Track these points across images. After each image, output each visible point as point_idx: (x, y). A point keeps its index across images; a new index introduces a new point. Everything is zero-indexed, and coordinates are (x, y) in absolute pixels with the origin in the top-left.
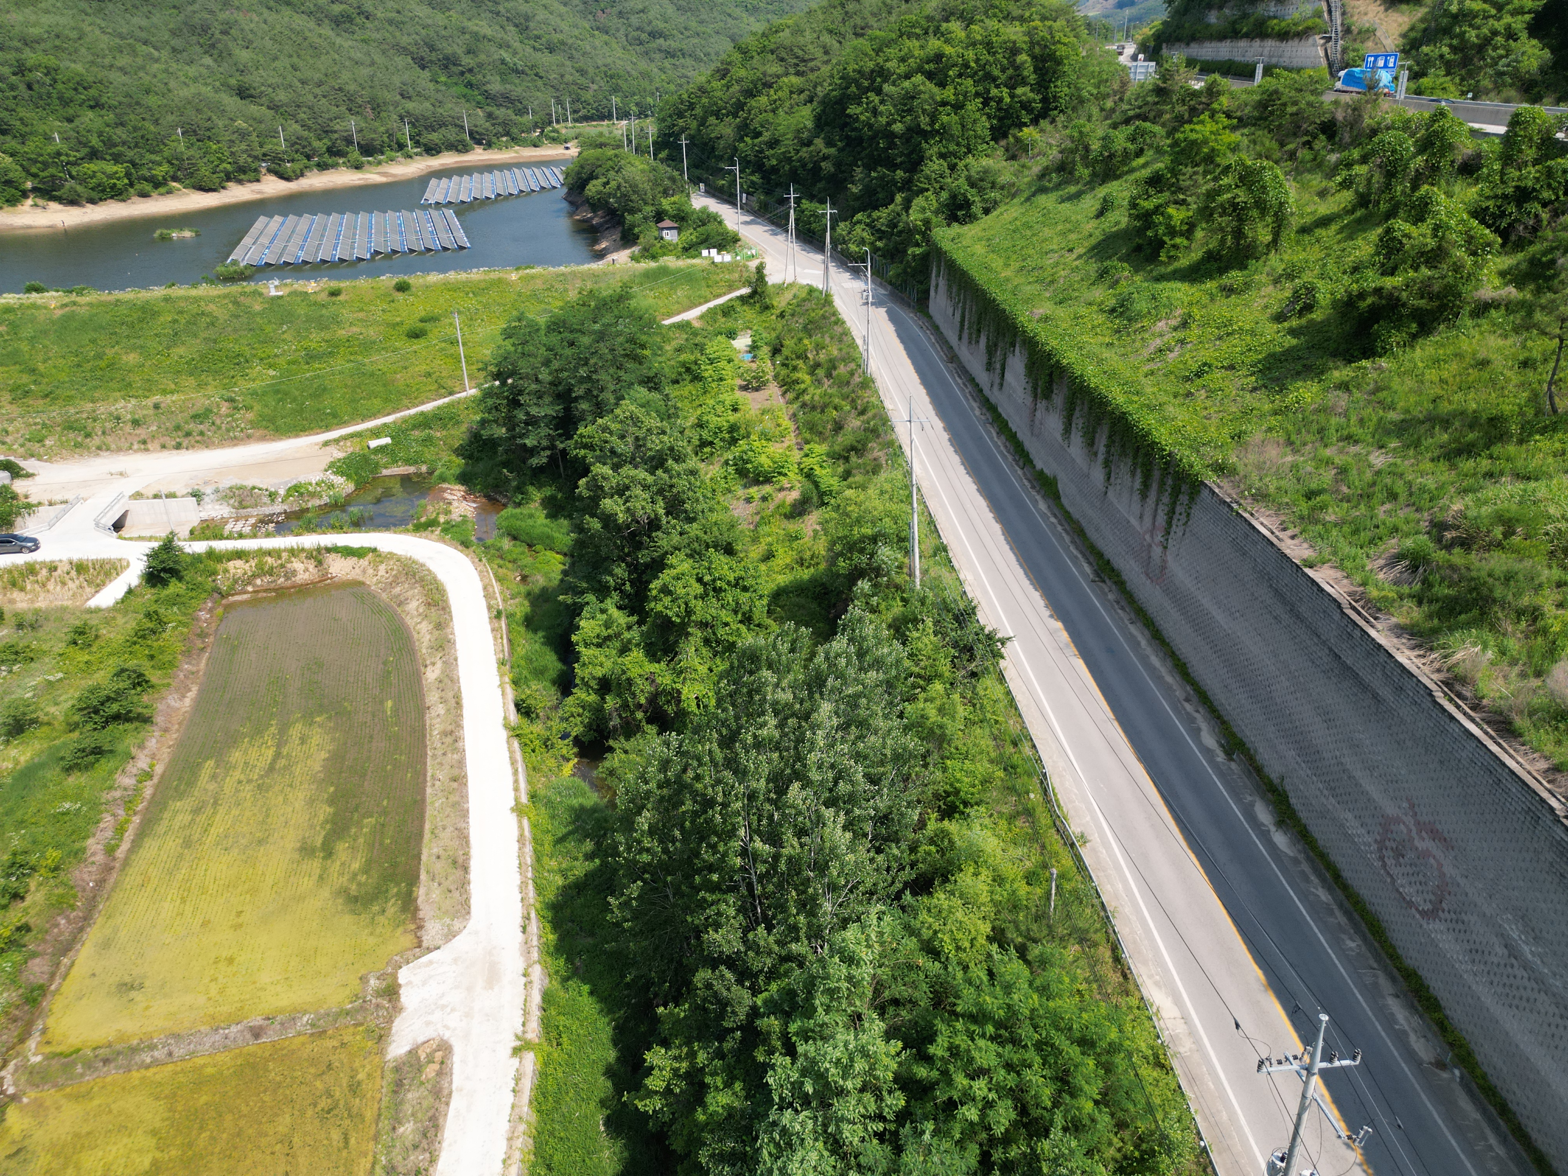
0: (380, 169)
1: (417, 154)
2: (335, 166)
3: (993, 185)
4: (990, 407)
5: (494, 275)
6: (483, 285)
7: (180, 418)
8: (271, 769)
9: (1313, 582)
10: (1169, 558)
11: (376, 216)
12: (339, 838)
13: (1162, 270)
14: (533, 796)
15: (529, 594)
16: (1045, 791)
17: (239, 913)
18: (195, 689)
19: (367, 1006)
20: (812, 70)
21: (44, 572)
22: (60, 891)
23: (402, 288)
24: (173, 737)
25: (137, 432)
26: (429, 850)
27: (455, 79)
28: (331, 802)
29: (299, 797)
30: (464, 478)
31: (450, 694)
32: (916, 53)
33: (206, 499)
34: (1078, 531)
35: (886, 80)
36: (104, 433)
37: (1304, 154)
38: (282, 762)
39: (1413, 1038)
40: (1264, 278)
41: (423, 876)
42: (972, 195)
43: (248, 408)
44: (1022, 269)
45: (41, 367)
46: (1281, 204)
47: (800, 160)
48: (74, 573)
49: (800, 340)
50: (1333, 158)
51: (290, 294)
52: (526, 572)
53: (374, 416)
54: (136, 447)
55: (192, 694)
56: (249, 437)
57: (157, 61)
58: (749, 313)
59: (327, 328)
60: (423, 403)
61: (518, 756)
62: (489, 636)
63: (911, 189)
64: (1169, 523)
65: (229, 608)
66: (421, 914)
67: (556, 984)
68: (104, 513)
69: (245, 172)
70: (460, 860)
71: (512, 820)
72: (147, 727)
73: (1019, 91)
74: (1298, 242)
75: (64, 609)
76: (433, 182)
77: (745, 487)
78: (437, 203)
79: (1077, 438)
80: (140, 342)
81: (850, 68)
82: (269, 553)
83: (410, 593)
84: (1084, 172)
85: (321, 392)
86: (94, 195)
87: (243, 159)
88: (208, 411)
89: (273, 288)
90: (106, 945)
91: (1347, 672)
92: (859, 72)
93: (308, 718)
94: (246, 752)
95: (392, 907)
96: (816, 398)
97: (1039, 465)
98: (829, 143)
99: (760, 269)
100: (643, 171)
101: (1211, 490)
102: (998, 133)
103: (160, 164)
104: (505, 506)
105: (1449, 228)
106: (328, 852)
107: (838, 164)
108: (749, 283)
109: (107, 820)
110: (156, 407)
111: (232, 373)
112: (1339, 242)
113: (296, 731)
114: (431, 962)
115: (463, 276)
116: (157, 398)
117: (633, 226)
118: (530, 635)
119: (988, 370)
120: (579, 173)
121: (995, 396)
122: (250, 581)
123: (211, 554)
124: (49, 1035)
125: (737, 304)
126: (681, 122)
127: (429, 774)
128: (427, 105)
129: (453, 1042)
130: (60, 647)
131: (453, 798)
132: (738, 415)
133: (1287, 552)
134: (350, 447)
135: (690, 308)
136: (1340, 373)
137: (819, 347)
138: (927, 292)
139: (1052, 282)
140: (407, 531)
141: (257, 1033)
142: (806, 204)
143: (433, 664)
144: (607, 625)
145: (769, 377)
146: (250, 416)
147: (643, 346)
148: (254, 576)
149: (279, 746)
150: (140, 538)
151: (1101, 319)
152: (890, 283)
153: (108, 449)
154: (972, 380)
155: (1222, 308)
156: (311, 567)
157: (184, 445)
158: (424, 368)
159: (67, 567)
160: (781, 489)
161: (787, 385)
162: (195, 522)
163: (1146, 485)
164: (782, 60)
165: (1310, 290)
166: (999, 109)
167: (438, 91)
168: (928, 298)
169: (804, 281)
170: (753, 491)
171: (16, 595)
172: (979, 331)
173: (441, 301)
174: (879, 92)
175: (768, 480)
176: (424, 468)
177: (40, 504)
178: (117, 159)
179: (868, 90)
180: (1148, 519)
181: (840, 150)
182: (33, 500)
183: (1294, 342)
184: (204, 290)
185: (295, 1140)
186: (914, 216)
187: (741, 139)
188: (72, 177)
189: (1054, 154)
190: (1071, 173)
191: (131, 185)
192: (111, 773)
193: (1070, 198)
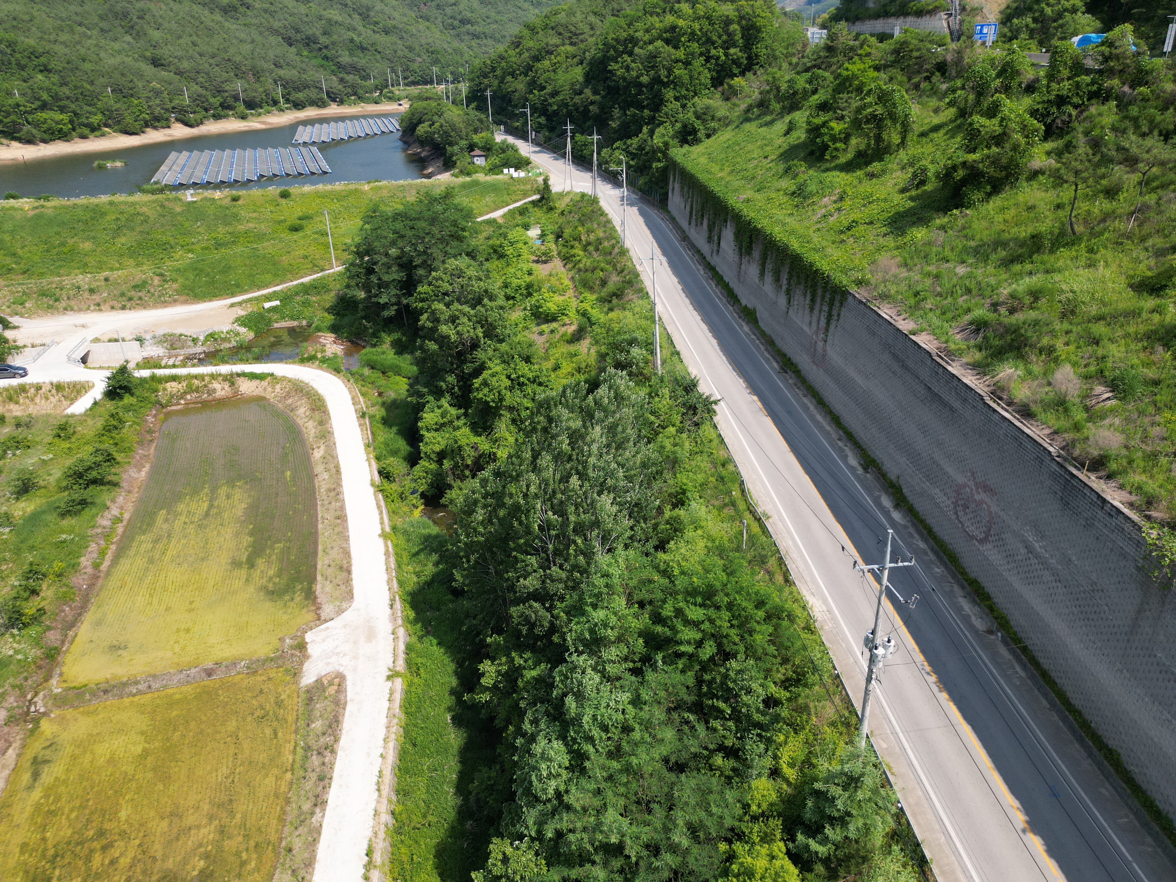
0: (260, 119)
1: (287, 109)
2: (226, 117)
3: (713, 118)
4: (711, 268)
5: (352, 187)
6: (344, 194)
7: (124, 288)
8: (207, 514)
9: (915, 343)
10: (828, 348)
11: (259, 152)
12: (258, 556)
13: (828, 165)
14: (394, 528)
15: (384, 404)
16: (743, 491)
17: (191, 603)
18: (148, 466)
19: (285, 655)
20: (582, 41)
21: (32, 391)
22: (64, 589)
23: (285, 195)
24: (135, 496)
25: (93, 297)
26: (322, 562)
27: (315, 54)
28: (251, 534)
29: (228, 532)
30: (334, 329)
31: (332, 466)
32: (657, 25)
33: (147, 343)
34: (769, 342)
35: (635, 45)
36: (68, 298)
37: (924, 85)
38: (214, 511)
39: (973, 618)
40: (895, 166)
41: (319, 578)
42: (698, 125)
43: (174, 281)
44: (732, 171)
45: (20, 252)
46: (906, 115)
47: (575, 105)
48: (54, 391)
49: (576, 227)
50: (944, 87)
51: (201, 200)
52: (382, 390)
53: (267, 286)
54: (92, 308)
55: (147, 468)
56: (175, 301)
57: (90, 38)
58: (538, 213)
59: (230, 224)
60: (302, 277)
61: (382, 503)
62: (358, 429)
63: (654, 123)
64: (828, 323)
65: (168, 415)
66: (319, 601)
67: (414, 639)
68: (73, 351)
69: (159, 121)
70: (345, 566)
71: (380, 542)
72: (116, 489)
73: (732, 51)
74: (918, 143)
75: (48, 415)
76: (301, 128)
77: (538, 325)
78: (305, 143)
79: (769, 278)
80: (93, 234)
81: (610, 37)
82: (196, 377)
83: (299, 403)
84: (776, 106)
85: (227, 270)
86: (46, 136)
87: (158, 111)
88: (144, 283)
89: (189, 196)
90: (99, 623)
91: (936, 397)
92: (617, 40)
93: (231, 483)
94: (188, 505)
95: (298, 597)
96: (588, 264)
97: (744, 302)
98: (595, 92)
99: (546, 181)
100: (459, 115)
101: (854, 296)
102: (717, 82)
103: (95, 114)
104: (364, 347)
105: (1010, 120)
106: (251, 564)
107: (602, 107)
108: (538, 191)
109: (93, 547)
110: (106, 280)
111: (161, 256)
112: (945, 141)
113: (223, 491)
114: (328, 628)
115: (329, 187)
116: (107, 273)
117: (452, 155)
118: (387, 429)
119: (709, 242)
120: (410, 119)
121: (715, 260)
122: (182, 396)
123: (153, 378)
124: (65, 677)
125: (530, 206)
126: (486, 81)
127: (320, 516)
128: (295, 72)
129: (346, 673)
130: (49, 439)
131: (337, 530)
132: (532, 277)
133: (900, 327)
134: (250, 309)
135: (495, 210)
136: (940, 220)
137: (589, 231)
138: (667, 194)
139: (753, 178)
140: (294, 363)
141: (209, 673)
142: (578, 137)
143: (319, 447)
144: (443, 416)
145: (555, 253)
146: (175, 286)
147: (463, 229)
148: (185, 393)
149: (211, 500)
150: (101, 368)
151: (786, 199)
152: (640, 190)
153: (72, 310)
154: (698, 252)
155: (867, 187)
156: (226, 387)
157: (128, 306)
158: (302, 252)
159: (49, 387)
160: (564, 325)
161: (566, 259)
162: (139, 359)
163: (813, 301)
164: (560, 34)
165: (924, 170)
166: (717, 65)
167: (302, 62)
168: (667, 199)
169: (578, 191)
170: (544, 327)
171: (12, 406)
172: (703, 216)
173: (314, 205)
174: (631, 54)
175: (554, 319)
176: (304, 323)
177: (25, 346)
178: (62, 109)
179: (623, 52)
180: (814, 325)
181: (603, 97)
182: (20, 343)
183: (912, 204)
184: (138, 197)
185: (240, 734)
186: (657, 141)
187: (531, 92)
188: (29, 123)
189: (756, 95)
190: (767, 107)
191: (74, 129)
192: (94, 517)
193: (768, 124)
